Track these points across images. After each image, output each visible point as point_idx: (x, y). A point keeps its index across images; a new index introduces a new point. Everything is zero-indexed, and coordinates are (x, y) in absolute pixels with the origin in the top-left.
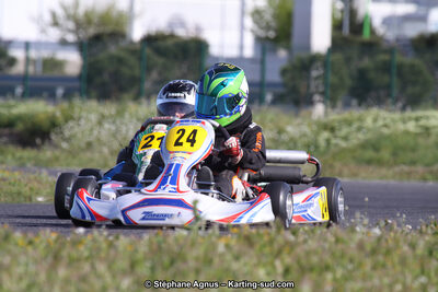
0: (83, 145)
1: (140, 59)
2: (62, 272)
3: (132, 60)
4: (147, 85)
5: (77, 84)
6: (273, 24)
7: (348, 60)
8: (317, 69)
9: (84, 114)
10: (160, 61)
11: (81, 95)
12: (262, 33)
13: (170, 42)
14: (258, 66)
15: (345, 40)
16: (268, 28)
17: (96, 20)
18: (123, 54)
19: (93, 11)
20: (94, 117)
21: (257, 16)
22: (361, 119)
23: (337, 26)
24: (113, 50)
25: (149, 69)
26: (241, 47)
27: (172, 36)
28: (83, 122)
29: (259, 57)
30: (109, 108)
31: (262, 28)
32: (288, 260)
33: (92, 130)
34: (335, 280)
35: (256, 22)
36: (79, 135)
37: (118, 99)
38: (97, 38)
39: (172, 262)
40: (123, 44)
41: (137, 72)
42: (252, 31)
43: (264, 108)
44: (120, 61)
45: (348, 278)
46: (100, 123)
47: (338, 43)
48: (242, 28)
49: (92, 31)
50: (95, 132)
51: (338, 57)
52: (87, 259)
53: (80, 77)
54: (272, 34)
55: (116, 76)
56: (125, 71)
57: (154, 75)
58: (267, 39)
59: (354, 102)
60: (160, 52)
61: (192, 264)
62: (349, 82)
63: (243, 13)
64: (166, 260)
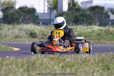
0: (4, 36)
1: (18, 13)
2: (4, 68)
3: (16, 14)
4: (20, 20)
5: (2, 20)
6: (53, 4)
7: (72, 13)
8: (64, 16)
9: (4, 28)
10: (23, 14)
11: (3, 23)
12: (50, 7)
13: (26, 9)
14: (49, 15)
15: (71, 8)
16: (51, 5)
17: (6, 3)
18: (14, 12)
19: (5, 1)
20: (6, 29)
21: (48, 2)
22: (76, 28)
23: (69, 4)
24: (11, 11)
25: (21, 16)
26: (44, 10)
27: (26, 7)
28: (4, 30)
29: (49, 12)
30: (11, 26)
31: (50, 5)
32: (63, 64)
33: (6, 32)
34: (75, 69)
35: (48, 4)
36: (3, 33)
37: (13, 24)
38: (7, 8)
39: (33, 65)
40: (13, 10)
41: (18, 17)
42: (47, 6)
43: (51, 26)
44: (13, 14)
45: (78, 68)
46: (8, 30)
47: (70, 9)
48: (44, 5)
49: (5, 6)
50: (7, 33)
51: (70, 12)
52: (10, 64)
53: (3, 18)
54: (52, 7)
55: (12, 18)
56: (15, 17)
57: (22, 18)
58: (51, 8)
59: (74, 24)
60: (23, 12)
61: (38, 65)
62: (73, 19)
63: (45, 1)
64: (31, 64)
